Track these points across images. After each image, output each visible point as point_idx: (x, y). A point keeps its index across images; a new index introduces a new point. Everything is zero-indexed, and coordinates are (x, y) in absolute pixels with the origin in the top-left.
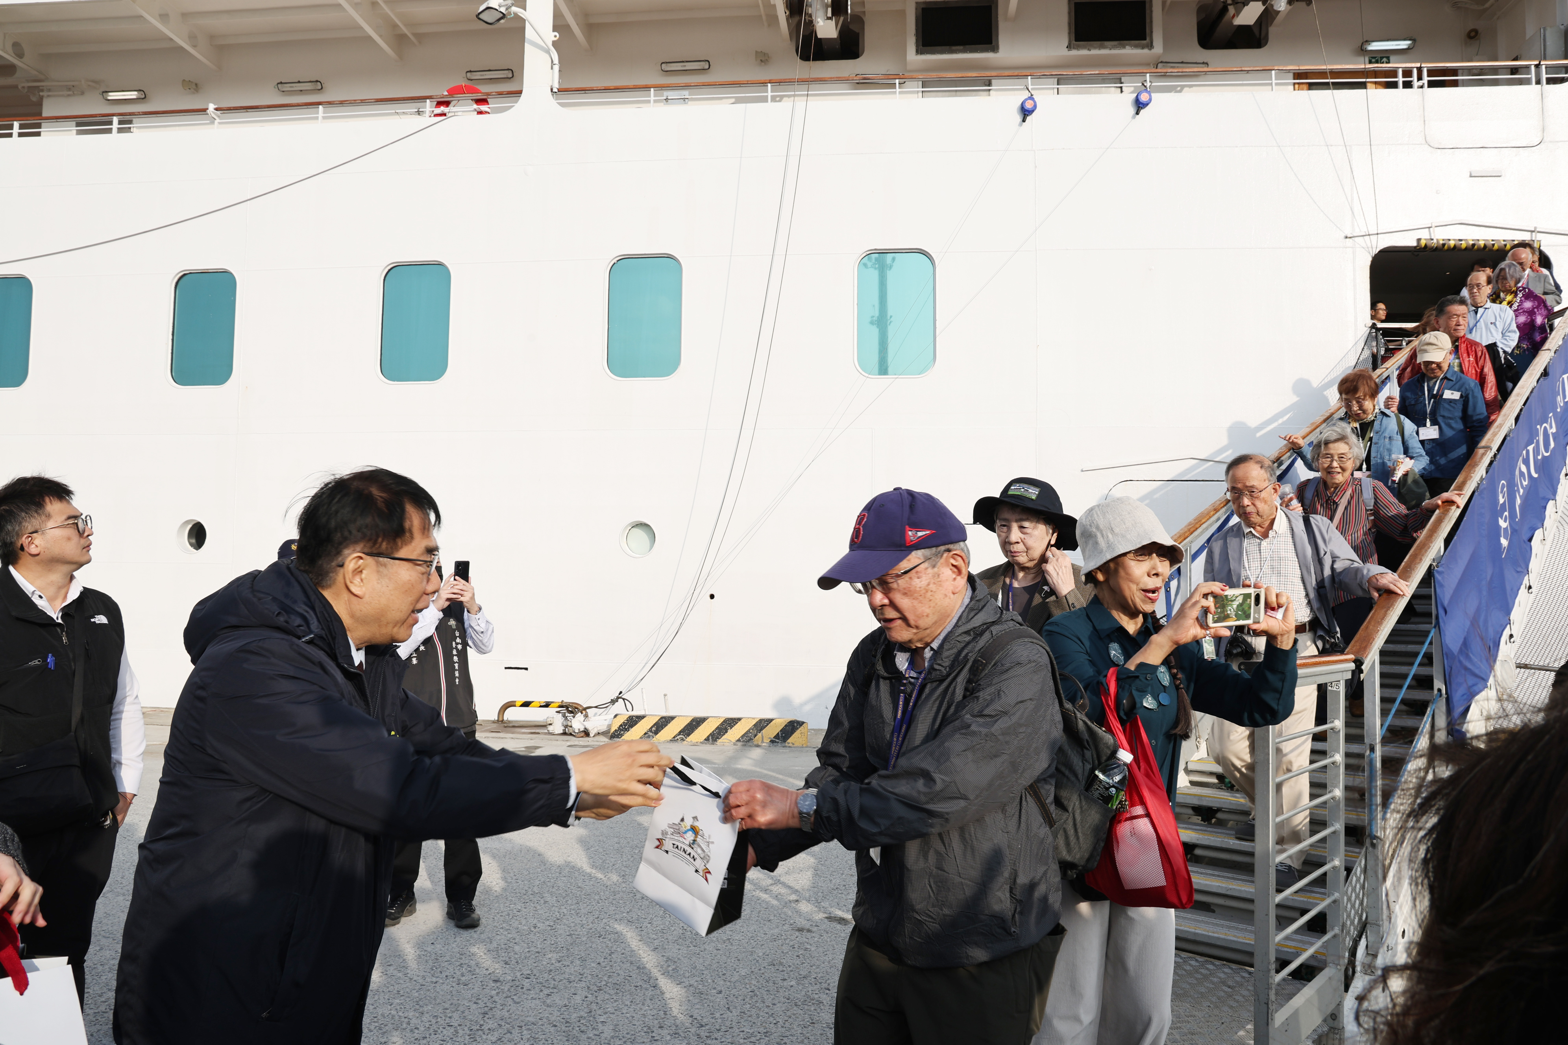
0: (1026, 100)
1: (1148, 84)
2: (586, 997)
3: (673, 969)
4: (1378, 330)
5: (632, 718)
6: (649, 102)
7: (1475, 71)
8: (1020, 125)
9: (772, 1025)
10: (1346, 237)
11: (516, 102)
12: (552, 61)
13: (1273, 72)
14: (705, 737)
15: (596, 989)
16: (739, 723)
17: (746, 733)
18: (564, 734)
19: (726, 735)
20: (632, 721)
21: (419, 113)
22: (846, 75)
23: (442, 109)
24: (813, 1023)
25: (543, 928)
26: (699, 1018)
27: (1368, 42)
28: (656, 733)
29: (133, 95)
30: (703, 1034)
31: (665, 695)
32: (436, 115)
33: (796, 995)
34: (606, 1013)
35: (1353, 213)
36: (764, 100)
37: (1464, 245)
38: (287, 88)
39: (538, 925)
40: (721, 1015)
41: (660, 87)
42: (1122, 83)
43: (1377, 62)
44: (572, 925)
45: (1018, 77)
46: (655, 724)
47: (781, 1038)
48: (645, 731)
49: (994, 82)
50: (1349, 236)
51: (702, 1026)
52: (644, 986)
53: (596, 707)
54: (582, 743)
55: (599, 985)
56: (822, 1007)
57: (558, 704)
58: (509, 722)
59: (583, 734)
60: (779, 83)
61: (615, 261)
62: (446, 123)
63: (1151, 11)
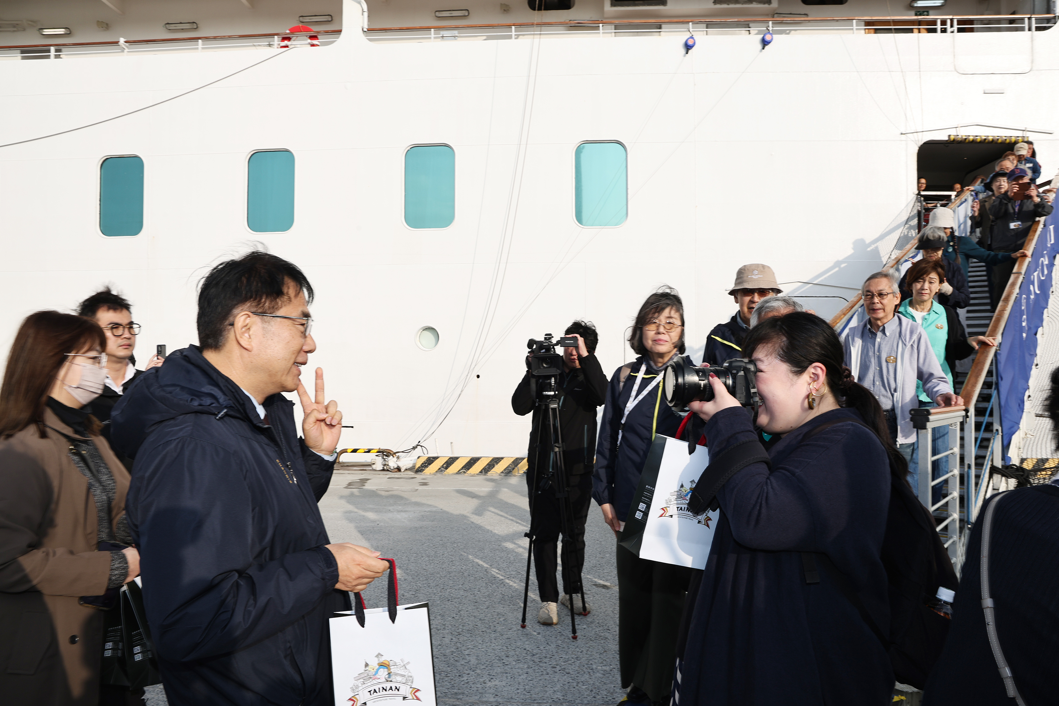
0: (689, 38)
1: (770, 28)
2: (452, 639)
3: (504, 620)
4: (922, 196)
5: (430, 459)
6: (430, 38)
7: (986, 22)
8: (685, 56)
9: (579, 653)
10: (902, 134)
11: (338, 38)
12: (363, 10)
13: (854, 21)
14: (480, 470)
15: (457, 634)
16: (502, 461)
17: (507, 468)
18: (383, 470)
19: (494, 468)
20: (430, 461)
21: (270, 45)
22: (562, 20)
23: (286, 43)
24: (606, 651)
25: (409, 596)
26: (531, 650)
27: (915, 1)
28: (446, 468)
29: (61, 31)
30: (537, 660)
31: (451, 443)
32: (282, 47)
33: (590, 634)
34: (468, 649)
35: (906, 117)
36: (510, 37)
37: (979, 139)
38: (172, 27)
39: (406, 594)
40: (544, 648)
41: (438, 28)
42: (750, 28)
43: (920, 15)
44: (428, 593)
45: (683, 23)
46: (445, 463)
47: (588, 661)
48: (439, 467)
49: (663, 26)
50: (904, 133)
51: (534, 655)
52: (488, 631)
53: (402, 452)
54: (396, 476)
55: (458, 631)
56: (608, 641)
57: (376, 451)
58: (344, 463)
59: (396, 470)
60: (520, 26)
61: (409, 148)
62: (288, 53)
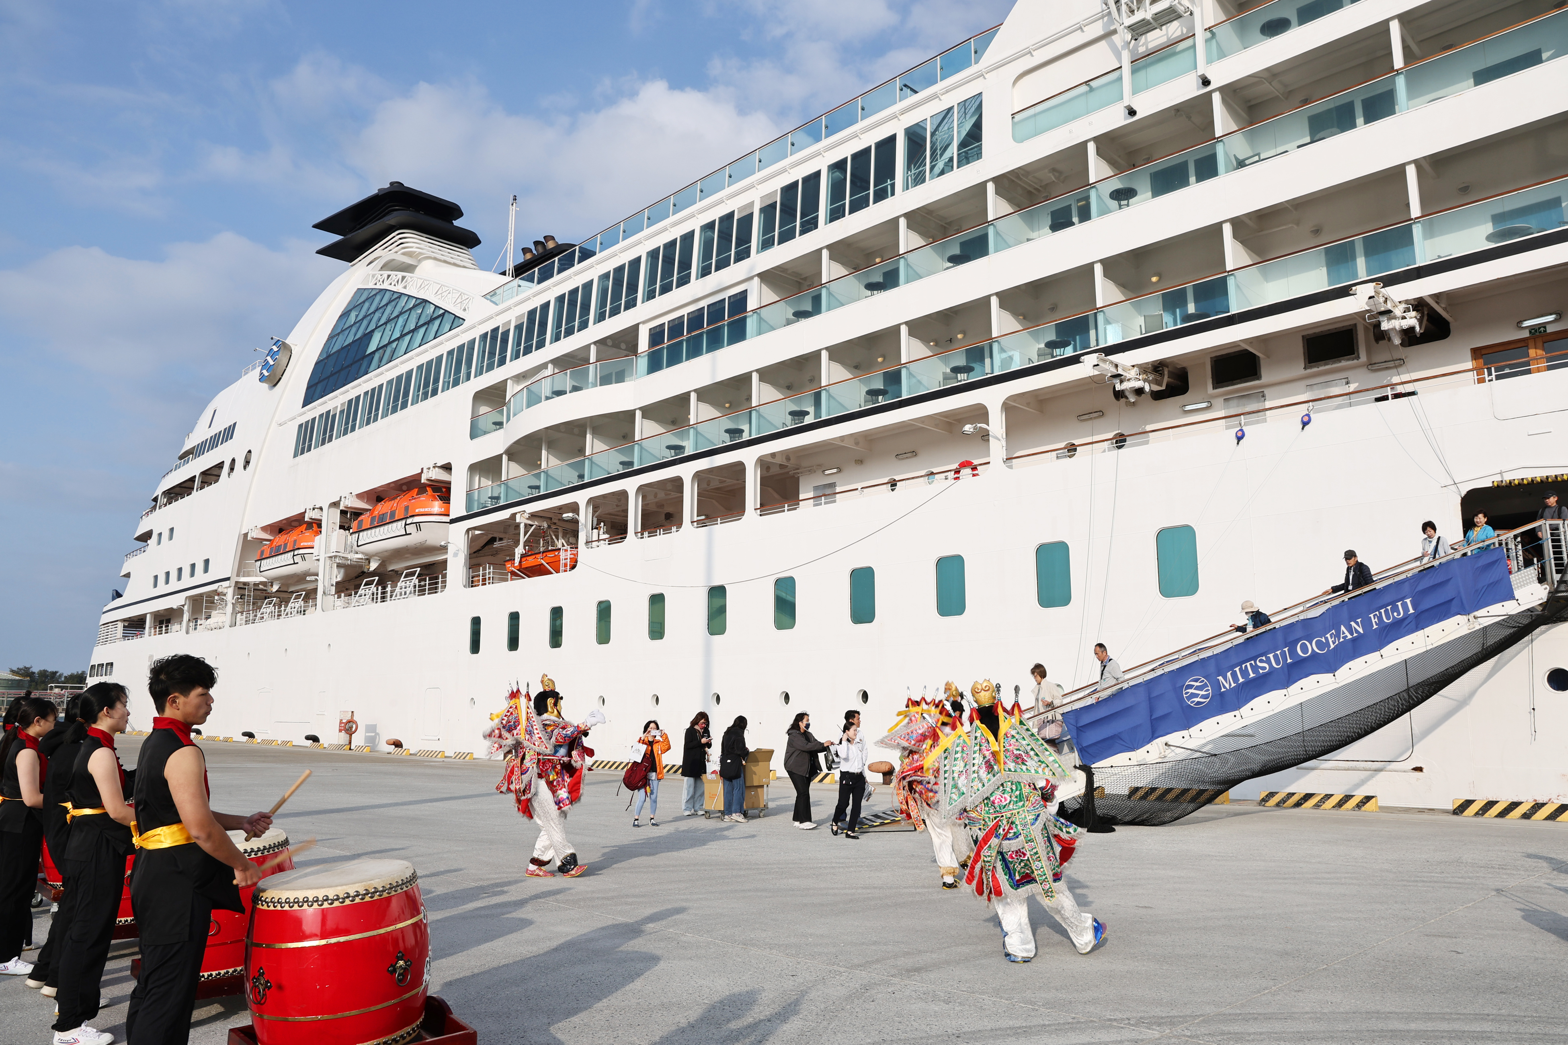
10: (1444, 487)
12: (1002, 445)
23: (957, 476)
27: (1521, 322)
37: (1525, 481)
50: (1446, 485)
61: (1038, 549)
63: (1357, 335)
